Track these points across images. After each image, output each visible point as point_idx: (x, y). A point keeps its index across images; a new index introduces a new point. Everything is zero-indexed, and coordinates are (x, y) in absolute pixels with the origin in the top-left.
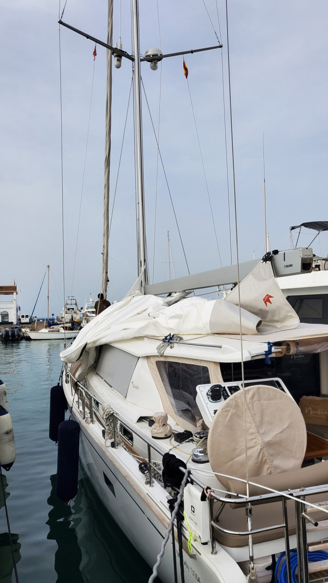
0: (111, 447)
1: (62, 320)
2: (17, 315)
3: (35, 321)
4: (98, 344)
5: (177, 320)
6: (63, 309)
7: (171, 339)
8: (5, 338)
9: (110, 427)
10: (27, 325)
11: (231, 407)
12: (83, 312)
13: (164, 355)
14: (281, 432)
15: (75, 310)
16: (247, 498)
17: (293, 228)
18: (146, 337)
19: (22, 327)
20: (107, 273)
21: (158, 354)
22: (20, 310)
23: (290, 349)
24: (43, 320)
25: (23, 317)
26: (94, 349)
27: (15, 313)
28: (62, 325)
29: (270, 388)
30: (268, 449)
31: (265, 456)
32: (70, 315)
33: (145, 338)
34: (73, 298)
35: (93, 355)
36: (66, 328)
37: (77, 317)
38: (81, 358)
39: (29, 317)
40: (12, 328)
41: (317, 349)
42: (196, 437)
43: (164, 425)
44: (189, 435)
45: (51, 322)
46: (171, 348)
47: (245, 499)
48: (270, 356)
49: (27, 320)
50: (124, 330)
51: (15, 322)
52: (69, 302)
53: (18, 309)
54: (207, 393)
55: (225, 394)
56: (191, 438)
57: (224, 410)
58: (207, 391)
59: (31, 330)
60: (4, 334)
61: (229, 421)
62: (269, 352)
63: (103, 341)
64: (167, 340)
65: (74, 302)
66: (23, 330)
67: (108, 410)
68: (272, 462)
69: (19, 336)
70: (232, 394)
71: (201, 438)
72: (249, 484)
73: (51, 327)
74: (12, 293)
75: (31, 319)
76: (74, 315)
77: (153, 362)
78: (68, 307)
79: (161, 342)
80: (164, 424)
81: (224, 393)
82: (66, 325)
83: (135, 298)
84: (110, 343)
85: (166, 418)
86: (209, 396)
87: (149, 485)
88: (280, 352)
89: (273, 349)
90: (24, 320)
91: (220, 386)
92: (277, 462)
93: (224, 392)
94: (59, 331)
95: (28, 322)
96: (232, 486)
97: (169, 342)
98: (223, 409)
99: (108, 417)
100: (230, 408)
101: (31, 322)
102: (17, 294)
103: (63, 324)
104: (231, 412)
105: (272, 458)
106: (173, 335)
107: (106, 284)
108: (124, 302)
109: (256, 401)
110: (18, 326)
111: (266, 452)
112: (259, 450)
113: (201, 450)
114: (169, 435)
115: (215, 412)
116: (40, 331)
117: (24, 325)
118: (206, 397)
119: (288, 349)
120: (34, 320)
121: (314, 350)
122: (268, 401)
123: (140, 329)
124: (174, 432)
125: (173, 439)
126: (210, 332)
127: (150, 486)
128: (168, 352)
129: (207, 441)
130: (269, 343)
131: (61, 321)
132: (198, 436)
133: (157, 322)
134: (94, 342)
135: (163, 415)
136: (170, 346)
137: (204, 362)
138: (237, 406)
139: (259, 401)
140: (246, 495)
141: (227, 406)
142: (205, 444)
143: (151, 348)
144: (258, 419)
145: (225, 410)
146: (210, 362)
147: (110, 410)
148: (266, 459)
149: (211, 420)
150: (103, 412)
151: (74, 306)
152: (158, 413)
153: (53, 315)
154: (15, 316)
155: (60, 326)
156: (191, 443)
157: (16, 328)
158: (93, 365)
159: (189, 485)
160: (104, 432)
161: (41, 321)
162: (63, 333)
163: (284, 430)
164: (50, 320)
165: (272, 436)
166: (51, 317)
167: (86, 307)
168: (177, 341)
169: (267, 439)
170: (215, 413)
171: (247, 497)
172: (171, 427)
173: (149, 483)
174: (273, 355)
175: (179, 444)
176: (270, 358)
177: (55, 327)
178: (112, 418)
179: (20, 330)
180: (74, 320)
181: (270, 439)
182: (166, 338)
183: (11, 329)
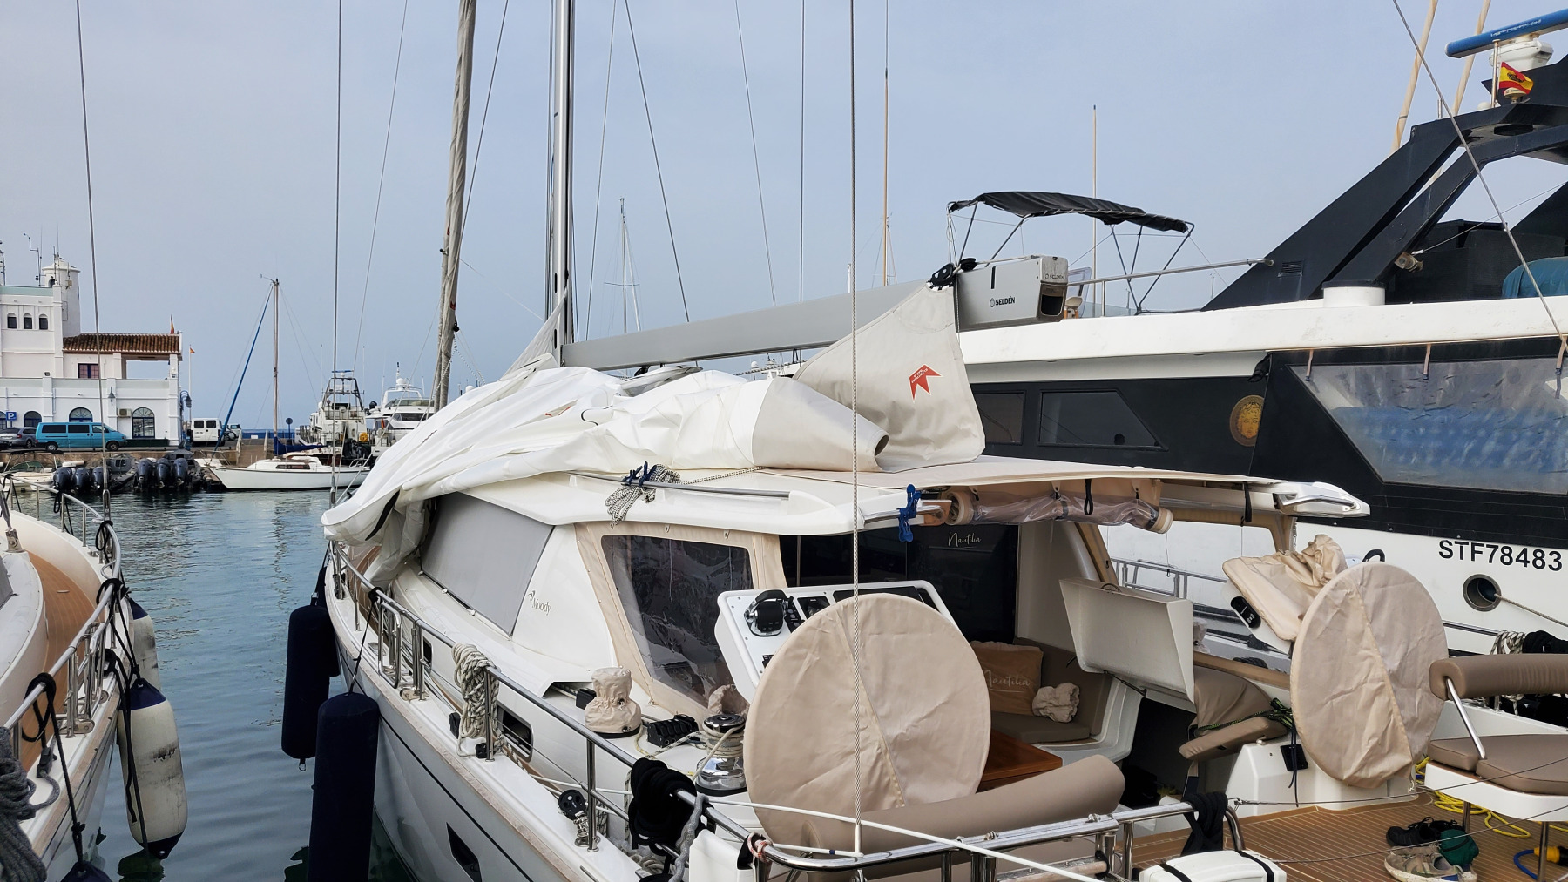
0: (475, 758)
1: (316, 435)
2: (181, 419)
3: (236, 437)
4: (432, 492)
5: (662, 431)
6: (320, 404)
7: (647, 476)
8: (145, 484)
9: (476, 705)
10: (212, 449)
11: (809, 647)
12: (376, 414)
13: (628, 519)
14: (929, 716)
15: (354, 409)
16: (856, 856)
17: (956, 206)
18: (574, 472)
19: (199, 455)
20: (453, 306)
21: (609, 518)
22: (189, 405)
23: (957, 511)
24: (261, 435)
25: (199, 424)
26: (419, 506)
27: (176, 415)
28: (316, 451)
29: (907, 603)
30: (896, 757)
31: (886, 774)
32: (340, 423)
33: (572, 477)
34: (348, 375)
35: (414, 523)
36: (325, 459)
37: (360, 429)
38: (379, 533)
39: (218, 427)
40: (168, 457)
41: (1023, 515)
42: (711, 727)
43: (620, 701)
44: (688, 727)
45: (284, 441)
46: (648, 500)
47: (853, 859)
48: (911, 522)
49: (212, 435)
50: (509, 457)
51: (174, 439)
52: (339, 387)
53: (185, 402)
54: (747, 612)
55: (793, 616)
56: (692, 735)
57: (791, 654)
58: (747, 607)
59: (224, 463)
60: (141, 473)
61: (801, 683)
62: (910, 512)
63: (449, 485)
64: (638, 481)
65: (350, 386)
66: (201, 462)
67: (470, 658)
68: (904, 789)
69: (188, 478)
70: (808, 616)
71: (723, 730)
72: (861, 826)
73: (285, 456)
74: (166, 357)
75: (223, 433)
76: (352, 424)
77: (594, 540)
78: (332, 399)
79: (619, 486)
80: (622, 700)
81: (788, 614)
82: (326, 451)
83: (538, 373)
84: (469, 489)
85: (626, 683)
86: (750, 621)
87: (587, 847)
88: (937, 514)
89: (920, 505)
90: (201, 435)
91: (779, 594)
92: (917, 789)
93: (790, 611)
94: (307, 467)
95: (216, 439)
96: (816, 833)
97: (641, 484)
98: (787, 651)
99: (472, 677)
100: (805, 650)
101: (225, 439)
102: (180, 359)
103: (319, 447)
104: (807, 660)
105: (904, 779)
106: (654, 468)
107: (451, 339)
108: (509, 381)
109: (870, 634)
110: (183, 452)
111: (890, 764)
112: (874, 759)
113: (720, 760)
114: (632, 727)
115: (767, 660)
116: (252, 467)
117: (202, 449)
118: (742, 621)
119: (954, 510)
120: (231, 435)
121: (1016, 517)
122: (902, 636)
123: (560, 449)
124: (646, 720)
125: (646, 736)
126: (752, 462)
127: (590, 848)
128: (639, 510)
129: (742, 737)
130: (910, 489)
131: (313, 440)
132: (716, 726)
133: (608, 434)
134: (421, 487)
135: (619, 675)
136: (644, 496)
137: (738, 536)
138: (823, 645)
139: (879, 634)
140: (853, 850)
141: (798, 644)
142: (735, 745)
143: (592, 503)
144: (874, 679)
145: (793, 654)
146: (754, 533)
147: (477, 658)
148: (889, 782)
149: (756, 682)
150: (455, 667)
151: (349, 398)
152: (605, 670)
153: (289, 421)
154: (176, 423)
155: (311, 452)
156: (692, 748)
157: (179, 456)
158: (414, 552)
159: (704, 833)
160: (454, 721)
161: (256, 437)
162: (320, 473)
163: (936, 709)
164: (282, 435)
165: (906, 725)
166: (284, 427)
167: (385, 402)
168: (665, 483)
169: (895, 731)
170: (765, 663)
171: (857, 853)
172: (638, 709)
173: (586, 841)
174: (918, 520)
175: (660, 749)
176: (912, 526)
177: (297, 456)
178: (481, 678)
179: (192, 463)
180: (350, 436)
181: (901, 731)
182: (633, 474)
183: (162, 460)
